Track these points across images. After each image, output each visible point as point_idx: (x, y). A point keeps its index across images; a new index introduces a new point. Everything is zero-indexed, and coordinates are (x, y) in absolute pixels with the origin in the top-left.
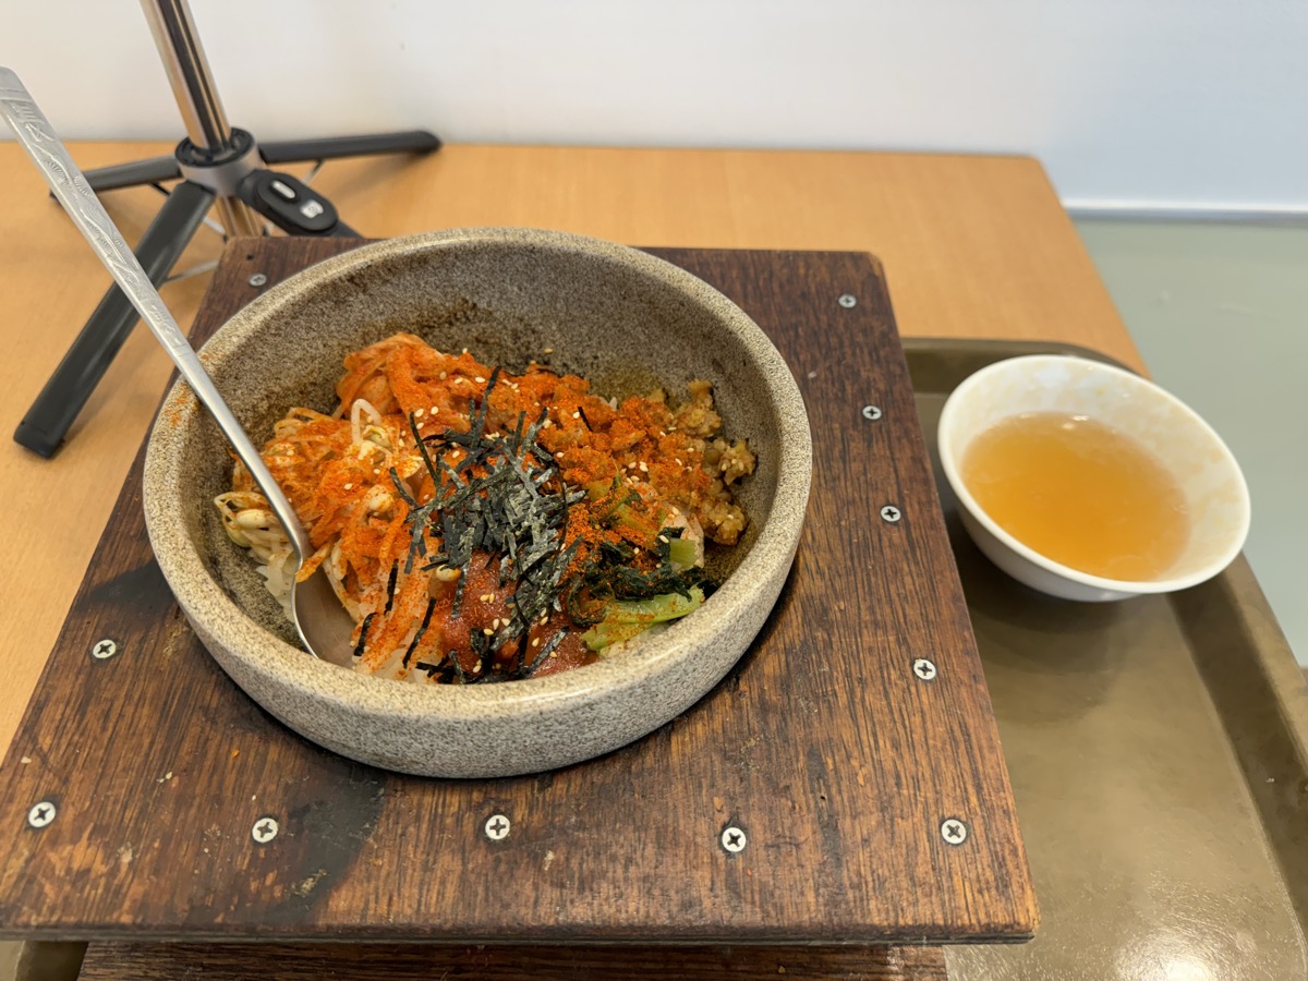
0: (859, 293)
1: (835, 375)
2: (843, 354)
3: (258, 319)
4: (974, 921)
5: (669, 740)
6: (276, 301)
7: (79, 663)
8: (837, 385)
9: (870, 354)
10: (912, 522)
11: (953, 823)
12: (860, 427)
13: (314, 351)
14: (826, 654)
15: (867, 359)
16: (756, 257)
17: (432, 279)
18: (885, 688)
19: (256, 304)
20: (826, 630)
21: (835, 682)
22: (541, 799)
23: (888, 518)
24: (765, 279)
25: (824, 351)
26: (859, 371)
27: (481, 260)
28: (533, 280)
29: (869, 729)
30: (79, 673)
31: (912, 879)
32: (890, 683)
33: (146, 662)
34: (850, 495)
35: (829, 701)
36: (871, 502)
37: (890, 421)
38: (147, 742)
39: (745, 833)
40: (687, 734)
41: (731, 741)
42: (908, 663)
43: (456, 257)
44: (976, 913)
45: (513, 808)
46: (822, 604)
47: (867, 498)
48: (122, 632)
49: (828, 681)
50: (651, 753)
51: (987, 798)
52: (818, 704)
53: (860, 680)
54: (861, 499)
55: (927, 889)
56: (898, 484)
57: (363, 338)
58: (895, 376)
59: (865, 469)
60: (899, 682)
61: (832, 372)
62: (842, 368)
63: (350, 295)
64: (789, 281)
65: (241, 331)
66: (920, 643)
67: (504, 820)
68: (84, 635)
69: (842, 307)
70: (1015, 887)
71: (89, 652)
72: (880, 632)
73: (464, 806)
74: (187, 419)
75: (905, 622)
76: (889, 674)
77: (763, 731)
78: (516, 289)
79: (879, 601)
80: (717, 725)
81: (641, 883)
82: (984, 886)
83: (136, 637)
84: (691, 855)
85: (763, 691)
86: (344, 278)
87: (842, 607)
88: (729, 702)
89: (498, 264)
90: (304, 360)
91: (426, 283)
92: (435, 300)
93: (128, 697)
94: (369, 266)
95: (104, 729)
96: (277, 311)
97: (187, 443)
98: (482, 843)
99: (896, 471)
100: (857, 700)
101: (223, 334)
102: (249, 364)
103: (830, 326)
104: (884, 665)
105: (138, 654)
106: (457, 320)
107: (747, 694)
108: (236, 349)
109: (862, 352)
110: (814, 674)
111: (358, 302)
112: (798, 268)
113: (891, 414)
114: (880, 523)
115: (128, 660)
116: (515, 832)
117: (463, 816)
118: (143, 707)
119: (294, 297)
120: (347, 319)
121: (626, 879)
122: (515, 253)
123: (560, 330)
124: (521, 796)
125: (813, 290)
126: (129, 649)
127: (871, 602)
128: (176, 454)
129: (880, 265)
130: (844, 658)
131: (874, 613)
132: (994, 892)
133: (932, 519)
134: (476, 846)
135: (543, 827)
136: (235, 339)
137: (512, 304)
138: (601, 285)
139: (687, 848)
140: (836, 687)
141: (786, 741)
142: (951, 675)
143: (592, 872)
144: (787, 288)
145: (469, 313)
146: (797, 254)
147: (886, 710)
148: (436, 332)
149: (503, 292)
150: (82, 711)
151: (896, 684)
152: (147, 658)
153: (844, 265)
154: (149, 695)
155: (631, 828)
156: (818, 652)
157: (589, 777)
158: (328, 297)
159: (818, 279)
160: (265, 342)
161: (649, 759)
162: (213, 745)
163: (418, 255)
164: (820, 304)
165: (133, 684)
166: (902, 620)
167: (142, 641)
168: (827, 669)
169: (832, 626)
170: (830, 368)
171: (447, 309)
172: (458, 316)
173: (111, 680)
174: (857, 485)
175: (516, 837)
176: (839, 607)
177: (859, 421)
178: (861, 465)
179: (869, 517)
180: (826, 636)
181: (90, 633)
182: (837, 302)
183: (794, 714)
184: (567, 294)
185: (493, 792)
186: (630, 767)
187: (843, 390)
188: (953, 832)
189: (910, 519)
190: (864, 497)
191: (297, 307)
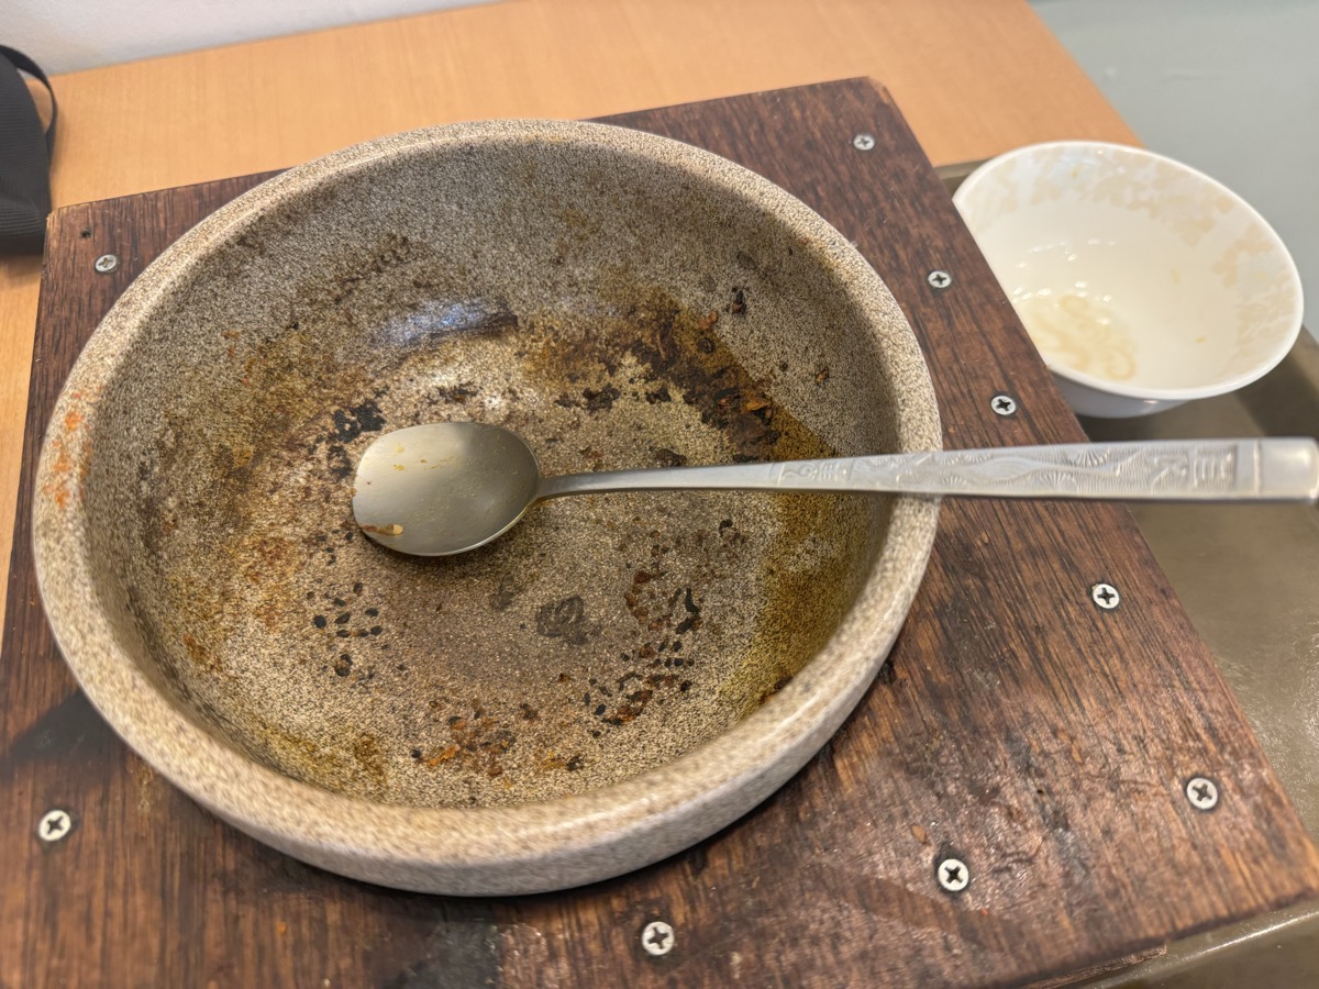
0: (874, 129)
1: (880, 239)
2: (881, 211)
3: (133, 325)
4: (1261, 900)
5: (833, 766)
6: (150, 293)
7: (26, 854)
8: (886, 252)
9: (912, 204)
10: (1031, 411)
11: (1198, 783)
12: (932, 302)
13: (214, 348)
14: (986, 606)
15: (910, 211)
16: (735, 106)
17: (345, 217)
18: (1069, 634)
19: (124, 305)
20: (976, 575)
21: (1008, 639)
22: (701, 887)
23: (1002, 411)
24: (755, 132)
25: (857, 212)
26: (907, 229)
27: (403, 178)
28: (476, 190)
29: (1066, 689)
30: (30, 868)
31: (1174, 866)
32: (1072, 624)
33: (118, 831)
34: (948, 392)
35: (1009, 666)
36: (975, 395)
37: (964, 286)
38: (155, 942)
39: (965, 863)
40: (853, 753)
41: (910, 748)
42: (1084, 592)
43: (372, 180)
44: (1260, 890)
45: (668, 907)
46: (960, 540)
47: (969, 391)
48: (72, 796)
49: (1000, 639)
50: (817, 790)
51: (1225, 740)
52: (999, 674)
53: (1038, 629)
54: (962, 393)
55: (1196, 875)
56: (1000, 365)
57: (273, 315)
58: (950, 227)
59: (955, 354)
60: (1082, 620)
61: (875, 237)
62: (886, 230)
63: (244, 262)
64: (786, 128)
65: (115, 348)
66: (1089, 564)
67: (663, 927)
68: (20, 812)
69: (859, 151)
70: (1293, 845)
71: (35, 835)
72: (1041, 563)
73: (605, 923)
74: (77, 493)
75: (1065, 541)
76: (1068, 613)
77: (945, 726)
78: (455, 207)
79: (1026, 521)
80: (885, 732)
81: (860, 964)
82: (1257, 853)
83: (93, 798)
84: (908, 908)
85: (926, 672)
86: (231, 242)
87: (986, 540)
88: (889, 697)
89: (427, 180)
90: (206, 364)
91: (338, 224)
92: (355, 244)
93: (110, 885)
94: (262, 218)
95: (90, 939)
96: (155, 308)
97: (87, 525)
98: (644, 964)
99: (991, 348)
100: (1042, 656)
101: (90, 356)
102: (137, 389)
103: (853, 178)
104: (1057, 602)
105: (103, 823)
106: (386, 263)
107: (909, 682)
108: (114, 374)
109: (902, 204)
110: (981, 634)
111: (256, 269)
112: (791, 112)
113: (962, 276)
114: (995, 421)
115: (92, 833)
116: (682, 939)
117: (609, 935)
118: (134, 893)
119: (173, 283)
120: (248, 295)
121: (840, 963)
122: (448, 160)
123: (521, 251)
124: (672, 888)
125: (818, 135)
126: (89, 818)
127: (1018, 524)
128: (77, 548)
129: (885, 90)
130: (1009, 605)
131: (1024, 538)
132: (1271, 858)
133: (1053, 401)
134: (638, 972)
135: (716, 923)
136: (109, 361)
137: (453, 229)
138: (568, 181)
139: (901, 900)
140: (1012, 646)
141: (975, 730)
142: (1137, 595)
143: (794, 965)
144: (786, 139)
145: (399, 251)
146: (783, 93)
147: (1078, 660)
148: (363, 285)
149: (439, 215)
150: (50, 920)
151: (1079, 624)
152: (118, 823)
153: (844, 98)
154: (137, 876)
155: (824, 896)
156: (976, 606)
157: (750, 840)
158: (217, 273)
159: (819, 121)
160: (150, 353)
161: (819, 798)
162: (247, 925)
163: (321, 189)
164: (832, 152)
165: (110, 865)
166: (1060, 540)
167: (104, 800)
168: (993, 625)
169: (982, 568)
170: (871, 232)
171: (370, 252)
172: (387, 259)
173: (77, 867)
174: (952, 377)
175: (686, 944)
176: (982, 541)
177: (928, 293)
178: (948, 350)
179: (979, 416)
180: (979, 583)
181: (27, 806)
182: (853, 145)
183: (973, 693)
184: (523, 201)
185: (637, 892)
186: (797, 815)
187: (896, 257)
188: (1202, 793)
189: (1028, 407)
190: (965, 391)
191: (180, 295)
